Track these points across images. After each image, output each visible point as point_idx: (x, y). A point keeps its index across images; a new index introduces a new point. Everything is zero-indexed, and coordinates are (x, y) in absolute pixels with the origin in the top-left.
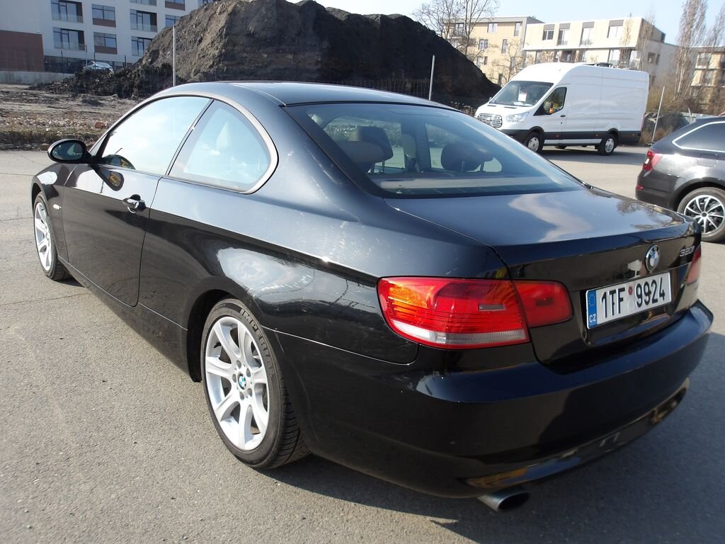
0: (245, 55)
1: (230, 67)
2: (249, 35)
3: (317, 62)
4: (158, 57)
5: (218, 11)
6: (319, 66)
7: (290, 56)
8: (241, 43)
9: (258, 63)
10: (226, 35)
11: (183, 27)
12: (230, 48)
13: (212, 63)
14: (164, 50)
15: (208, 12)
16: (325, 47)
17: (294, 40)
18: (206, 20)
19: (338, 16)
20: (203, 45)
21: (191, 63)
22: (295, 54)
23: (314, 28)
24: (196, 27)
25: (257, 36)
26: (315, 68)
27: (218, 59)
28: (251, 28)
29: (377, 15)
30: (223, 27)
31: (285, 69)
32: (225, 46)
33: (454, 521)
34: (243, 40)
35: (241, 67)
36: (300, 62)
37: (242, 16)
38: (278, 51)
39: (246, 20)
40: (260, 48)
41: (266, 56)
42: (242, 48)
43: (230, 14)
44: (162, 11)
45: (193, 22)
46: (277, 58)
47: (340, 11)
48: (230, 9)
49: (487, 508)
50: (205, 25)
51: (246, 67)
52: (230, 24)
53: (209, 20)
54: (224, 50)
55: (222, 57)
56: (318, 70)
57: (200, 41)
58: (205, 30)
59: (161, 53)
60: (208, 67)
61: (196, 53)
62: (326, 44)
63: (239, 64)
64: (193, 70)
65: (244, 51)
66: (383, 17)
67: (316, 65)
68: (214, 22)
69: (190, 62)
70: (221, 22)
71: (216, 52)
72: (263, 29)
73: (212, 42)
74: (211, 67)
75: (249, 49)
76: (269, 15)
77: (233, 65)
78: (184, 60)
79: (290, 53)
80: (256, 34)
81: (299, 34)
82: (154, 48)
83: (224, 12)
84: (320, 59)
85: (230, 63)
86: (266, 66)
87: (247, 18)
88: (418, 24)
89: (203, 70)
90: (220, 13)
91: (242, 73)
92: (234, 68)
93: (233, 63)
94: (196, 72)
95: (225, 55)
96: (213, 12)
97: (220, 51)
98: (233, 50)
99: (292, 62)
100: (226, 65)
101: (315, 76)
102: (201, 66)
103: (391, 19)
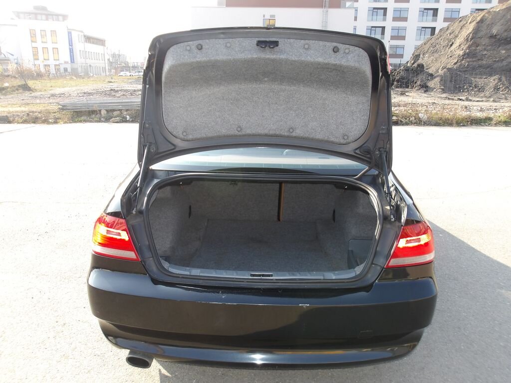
0: (485, 52)
1: (471, 63)
2: (492, 37)
4: (418, 59)
5: (469, 21)
8: (483, 44)
9: (496, 58)
10: (471, 39)
11: (441, 36)
12: (474, 48)
13: (456, 61)
14: (424, 54)
15: (462, 23)
18: (459, 29)
20: (453, 48)
21: (441, 62)
24: (450, 35)
25: (498, 37)
27: (462, 58)
28: (494, 31)
30: (470, 33)
32: (469, 47)
34: (485, 41)
35: (480, 62)
37: (488, 23)
39: (492, 24)
40: (499, 47)
41: (504, 52)
42: (484, 48)
43: (477, 23)
44: (443, 6)
45: (449, 31)
48: (479, 19)
50: (457, 33)
51: (485, 62)
52: (476, 31)
53: (461, 29)
54: (467, 51)
55: (466, 56)
57: (451, 45)
58: (456, 37)
59: (421, 56)
60: (452, 64)
61: (446, 54)
63: (479, 60)
64: (441, 67)
65: (485, 50)
68: (464, 30)
69: (440, 61)
70: (470, 30)
71: (461, 53)
72: (506, 31)
73: (460, 45)
74: (455, 64)
75: (489, 48)
77: (473, 61)
78: (436, 60)
82: (417, 54)
83: (473, 21)
85: (471, 60)
86: (503, 60)
87: (493, 23)
89: (449, 66)
90: (470, 23)
91: (480, 66)
92: (475, 63)
93: (474, 59)
94: (443, 68)
95: (468, 54)
96: (465, 22)
97: (465, 51)
98: (475, 50)
100: (468, 62)
102: (447, 64)
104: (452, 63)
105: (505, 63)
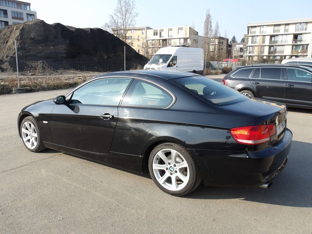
0: (31, 48)
1: (24, 54)
2: (32, 39)
3: (65, 49)
6: (66, 51)
7: (52, 47)
8: (28, 42)
9: (37, 51)
10: (20, 39)
12: (23, 45)
15: (9, 29)
16: (67, 43)
17: (53, 40)
18: (9, 33)
19: (71, 29)
20: (9, 44)
21: (3, 53)
22: (54, 46)
23: (61, 35)
24: (4, 36)
25: (35, 39)
26: (64, 52)
28: (32, 36)
29: (88, 29)
30: (18, 36)
31: (51, 53)
32: (20, 44)
34: (29, 41)
35: (29, 53)
36: (56, 49)
37: (27, 31)
38: (46, 45)
40: (37, 45)
41: (40, 48)
42: (29, 45)
43: (21, 30)
45: (2, 34)
46: (46, 48)
47: (71, 27)
48: (21, 28)
50: (9, 35)
51: (32, 53)
52: (22, 34)
53: (11, 33)
54: (20, 46)
55: (19, 49)
56: (65, 52)
57: (7, 42)
58: (9, 37)
60: (12, 54)
61: (5, 48)
62: (68, 41)
63: (28, 52)
64: (5, 56)
65: (30, 46)
66: (91, 29)
67: (64, 51)
68: (13, 34)
69: (2, 52)
70: (17, 34)
72: (38, 36)
73: (14, 43)
75: (32, 45)
76: (40, 30)
77: (25, 53)
79: (52, 46)
80: (35, 38)
81: (55, 38)
83: (18, 29)
84: (66, 48)
85: (23, 52)
86: (41, 52)
87: (30, 31)
88: (106, 32)
89: (10, 55)
90: (16, 30)
91: (30, 56)
92: (26, 54)
93: (25, 51)
94: (7, 57)
95: (21, 48)
96: (12, 29)
97: (18, 47)
98: (24, 46)
99: (53, 50)
100: (22, 53)
101: (64, 55)
102: (9, 54)
103: (95, 30)
104: (12, 53)
105: (43, 54)
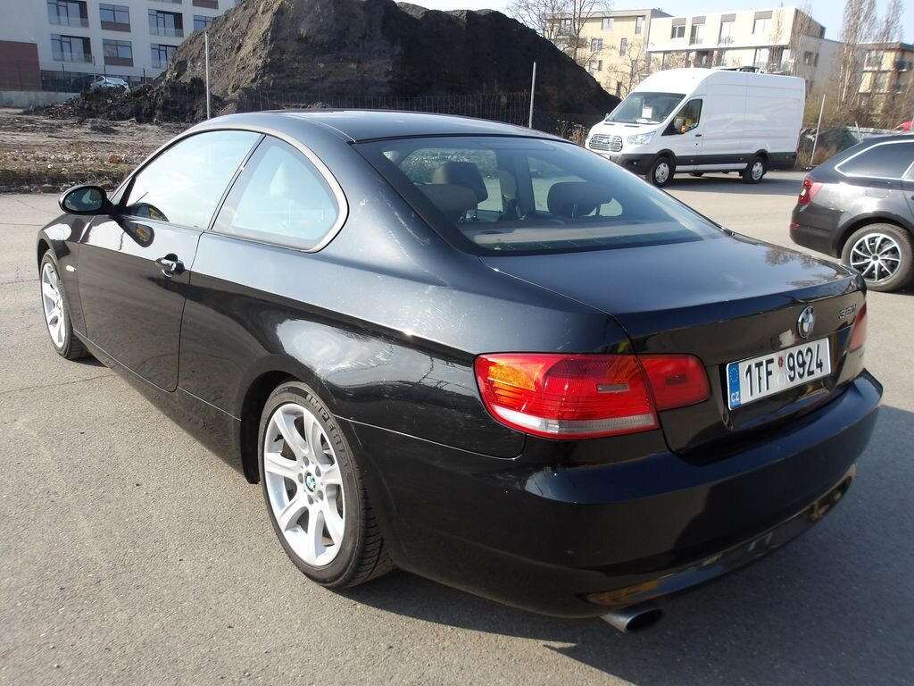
0: (296, 65)
1: (278, 81)
2: (301, 40)
3: (388, 73)
4: (185, 70)
5: (261, 9)
6: (390, 77)
7: (353, 66)
8: (291, 50)
9: (313, 75)
10: (271, 41)
11: (217, 31)
12: (278, 56)
13: (254, 76)
14: (193, 61)
15: (248, 11)
16: (397, 53)
17: (358, 45)
18: (246, 22)
19: (413, 14)
20: (243, 53)
21: (228, 77)
22: (359, 62)
23: (383, 30)
24: (233, 30)
25: (311, 40)
26: (385, 80)
27: (261, 72)
28: (303, 31)
29: (462, 12)
30: (268, 30)
31: (348, 82)
32: (270, 54)
33: (573, 645)
34: (292, 46)
35: (291, 81)
36: (365, 72)
37: (291, 17)
38: (337, 59)
39: (296, 20)
40: (314, 57)
41: (322, 65)
42: (292, 56)
43: (275, 14)
44: (189, 11)
45: (229, 24)
46: (337, 67)
47: (414, 6)
48: (276, 7)
49: (613, 629)
50: (244, 28)
51: (298, 81)
52: (276, 27)
53: (250, 21)
54: (269, 60)
55: (267, 68)
56: (389, 82)
57: (239, 49)
58: (244, 34)
59: (189, 64)
60: (249, 81)
61: (234, 63)
62: (398, 49)
63: (288, 76)
64: (230, 86)
65: (295, 60)
66: (470, 14)
67: (386, 76)
68: (255, 25)
69: (226, 75)
70: (265, 24)
71: (260, 62)
72: (319, 32)
73: (254, 50)
74: (253, 81)
75: (300, 57)
76: (326, 14)
77: (281, 79)
78: (219, 73)
79: (353, 61)
80: (310, 37)
81: (363, 38)
82: (180, 59)
83: (268, 10)
84: (390, 69)
85: (277, 75)
86: (323, 78)
87: (298, 18)
88: (514, 21)
89: (243, 84)
90: (263, 13)
91: (293, 87)
92: (283, 82)
93: (282, 75)
94: (235, 88)
95: (271, 65)
96: (254, 11)
97: (265, 61)
98: (280, 59)
99: (356, 72)
100: (273, 79)
101: (384, 90)
102: (240, 80)
103: (480, 16)
104: (247, 79)
105: (327, 83)
